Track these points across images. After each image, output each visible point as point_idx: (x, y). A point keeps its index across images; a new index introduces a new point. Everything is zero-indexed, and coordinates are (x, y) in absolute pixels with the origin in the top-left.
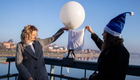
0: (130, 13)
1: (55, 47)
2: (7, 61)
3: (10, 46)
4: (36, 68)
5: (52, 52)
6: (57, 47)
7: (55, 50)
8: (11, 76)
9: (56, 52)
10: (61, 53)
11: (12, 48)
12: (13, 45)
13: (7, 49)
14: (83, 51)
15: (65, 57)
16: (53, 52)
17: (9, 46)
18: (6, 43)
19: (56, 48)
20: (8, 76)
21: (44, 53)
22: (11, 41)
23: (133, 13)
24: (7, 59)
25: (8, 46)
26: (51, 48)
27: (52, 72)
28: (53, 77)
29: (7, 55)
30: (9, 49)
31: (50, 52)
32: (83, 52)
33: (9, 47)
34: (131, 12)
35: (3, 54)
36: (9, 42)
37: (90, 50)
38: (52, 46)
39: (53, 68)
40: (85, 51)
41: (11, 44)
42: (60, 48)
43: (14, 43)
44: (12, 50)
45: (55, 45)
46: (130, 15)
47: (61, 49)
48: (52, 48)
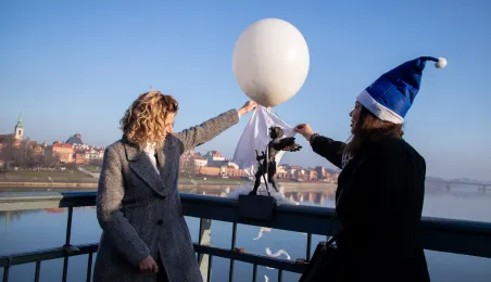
0: (437, 60)
1: (215, 158)
2: (62, 205)
3: (74, 156)
4: (160, 222)
5: (205, 176)
6: (222, 159)
7: (214, 171)
8: (76, 253)
9: (219, 177)
10: (232, 178)
11: (78, 161)
12: (83, 152)
13: (63, 164)
14: (303, 172)
15: (247, 193)
16: (209, 177)
17: (71, 156)
18: (61, 146)
19: (219, 164)
20: (66, 252)
21: (180, 180)
22: (75, 139)
23: (444, 62)
24: (62, 197)
25: (67, 154)
26: (202, 163)
27: (205, 241)
28: (206, 257)
29: (64, 185)
30: (71, 166)
31: (200, 176)
32: (302, 176)
33: (70, 159)
34: (440, 59)
35: (50, 181)
36: (69, 142)
37: (323, 171)
38: (207, 156)
39: (208, 228)
40: (308, 172)
41: (75, 149)
42: (230, 164)
43: (84, 147)
44: (81, 169)
45: (214, 152)
46: (437, 66)
47: (232, 167)
48: (204, 162)
